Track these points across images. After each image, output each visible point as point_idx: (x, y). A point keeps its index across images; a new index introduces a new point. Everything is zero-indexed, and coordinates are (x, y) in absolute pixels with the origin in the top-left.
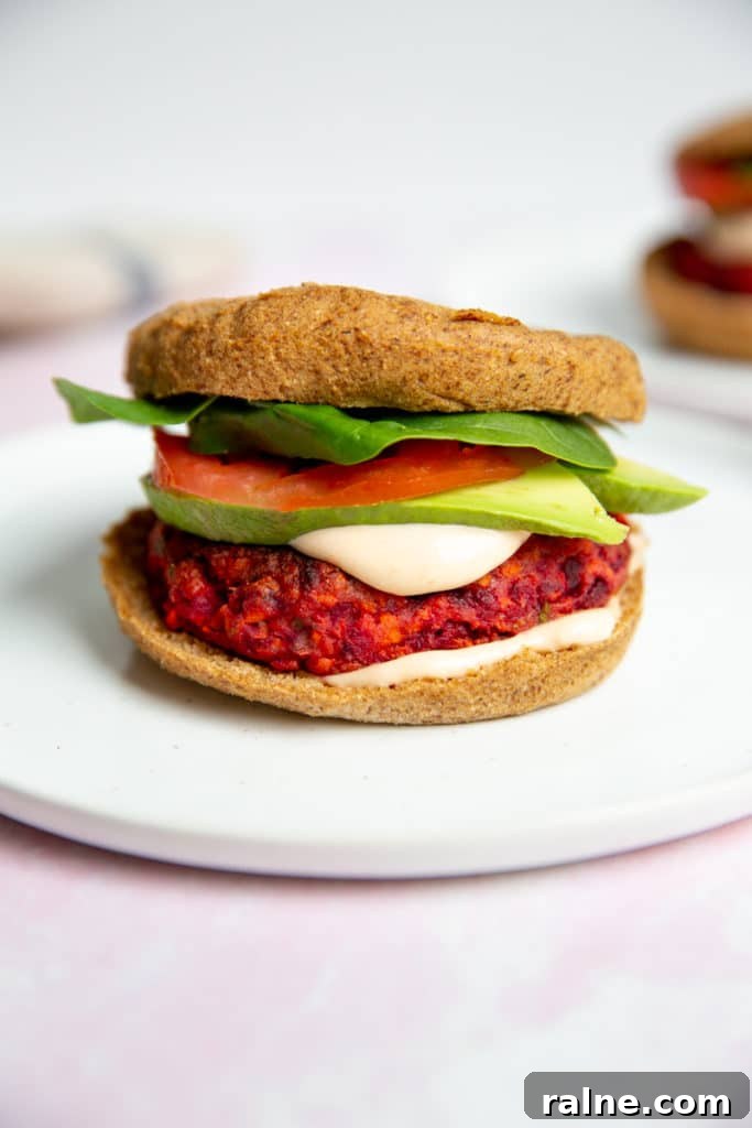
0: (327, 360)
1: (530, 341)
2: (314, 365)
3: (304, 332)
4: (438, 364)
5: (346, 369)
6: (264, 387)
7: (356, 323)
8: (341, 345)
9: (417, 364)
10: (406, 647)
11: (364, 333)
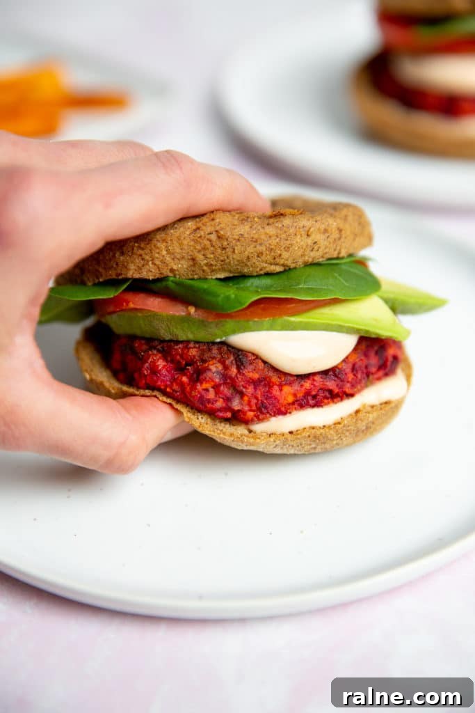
0: (199, 251)
1: (316, 221)
2: (191, 255)
3: (183, 236)
4: (268, 245)
5: (212, 256)
6: (159, 270)
7: (215, 228)
8: (208, 242)
9: (255, 247)
10: (296, 406)
11: (222, 233)
